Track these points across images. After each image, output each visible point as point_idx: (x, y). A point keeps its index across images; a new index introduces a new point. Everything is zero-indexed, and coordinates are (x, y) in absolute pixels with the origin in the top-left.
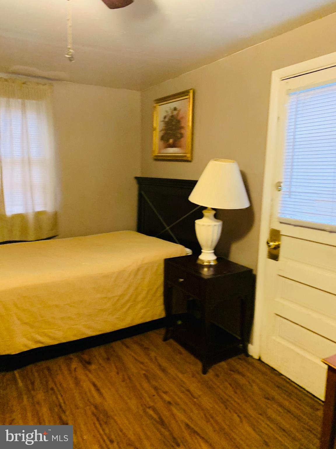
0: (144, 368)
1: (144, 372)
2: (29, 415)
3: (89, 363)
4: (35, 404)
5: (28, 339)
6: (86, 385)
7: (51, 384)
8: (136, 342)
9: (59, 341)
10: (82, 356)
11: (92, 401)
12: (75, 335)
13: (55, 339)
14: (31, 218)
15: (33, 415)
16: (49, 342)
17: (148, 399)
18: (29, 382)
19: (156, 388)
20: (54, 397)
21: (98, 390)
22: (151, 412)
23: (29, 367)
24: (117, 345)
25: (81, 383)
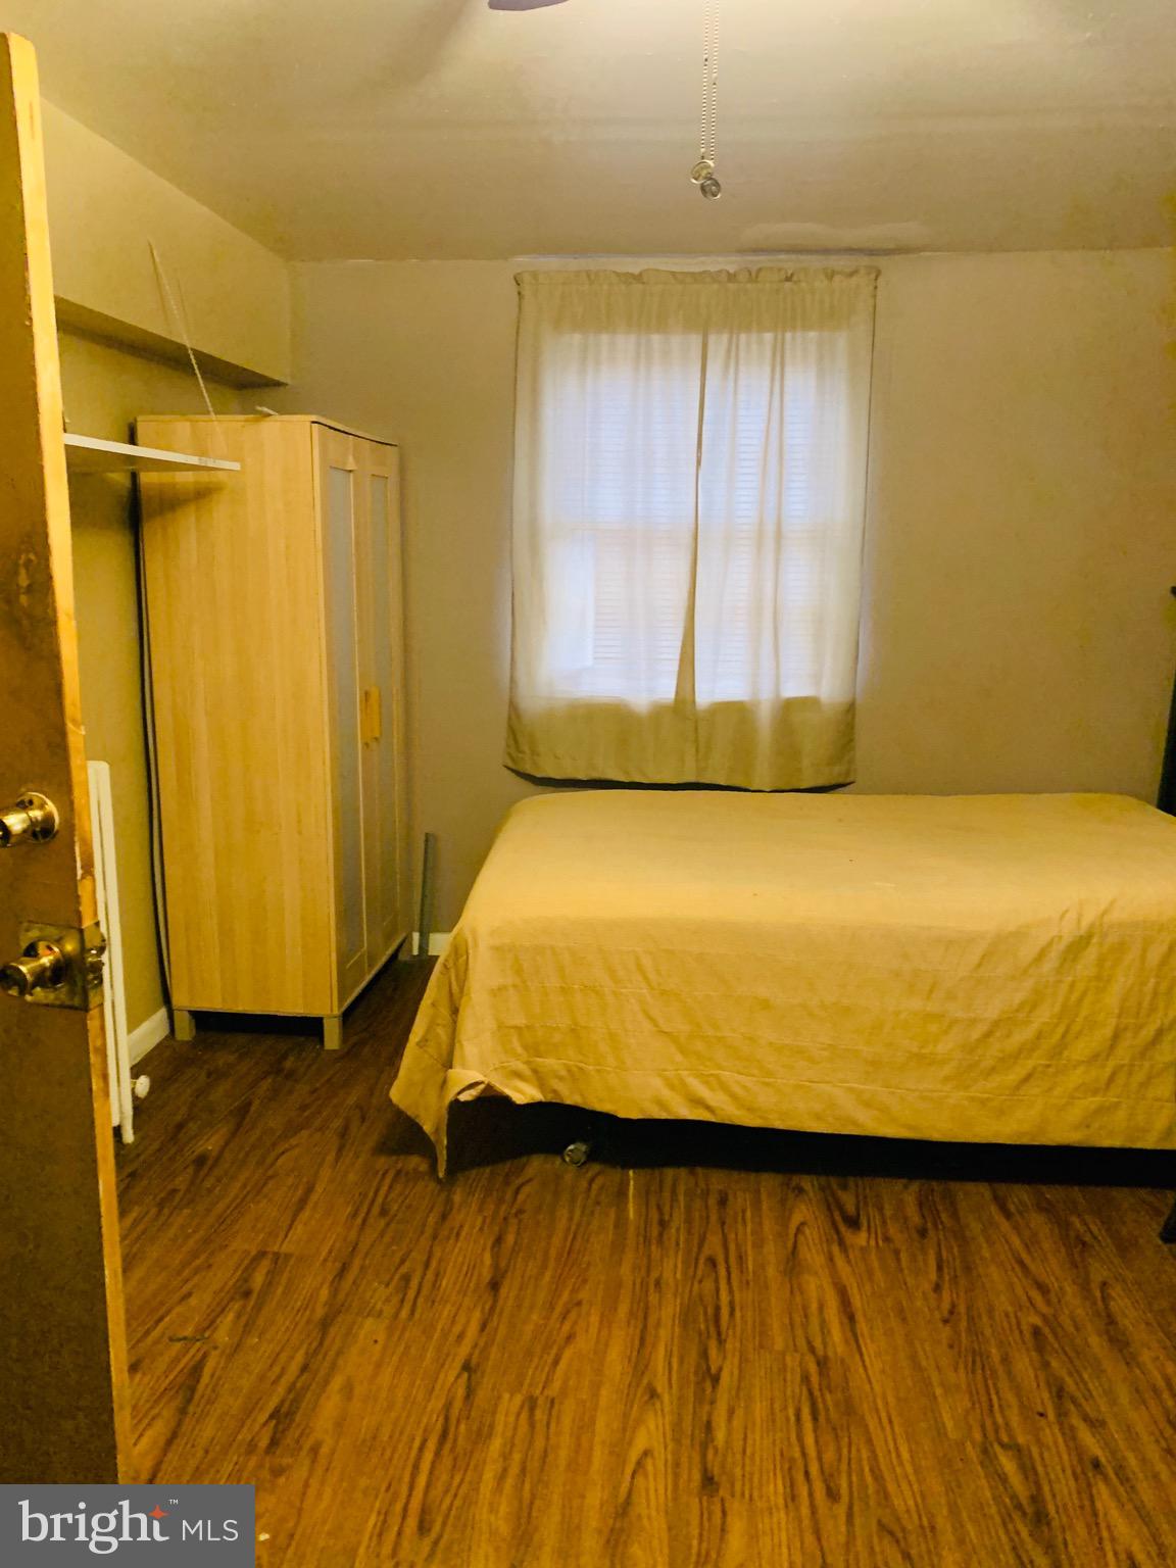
0: (1044, 1309)
1: (1037, 1321)
2: (623, 1310)
3: (853, 1223)
4: (650, 1284)
5: (672, 1087)
6: (816, 1285)
7: (713, 1246)
8: (1046, 1208)
9: (761, 1117)
10: (840, 1193)
11: (818, 1343)
12: (818, 1117)
13: (750, 1110)
14: (765, 715)
15: (632, 1314)
16: (729, 1111)
17: (1015, 1420)
18: (654, 1216)
19: (1060, 1393)
20: (708, 1285)
21: (850, 1317)
22: (1008, 1464)
23: (669, 1173)
24: (974, 1196)
25: (806, 1277)
